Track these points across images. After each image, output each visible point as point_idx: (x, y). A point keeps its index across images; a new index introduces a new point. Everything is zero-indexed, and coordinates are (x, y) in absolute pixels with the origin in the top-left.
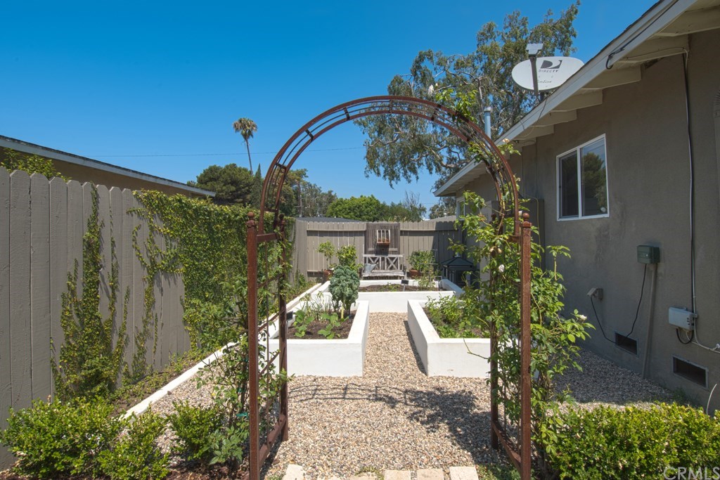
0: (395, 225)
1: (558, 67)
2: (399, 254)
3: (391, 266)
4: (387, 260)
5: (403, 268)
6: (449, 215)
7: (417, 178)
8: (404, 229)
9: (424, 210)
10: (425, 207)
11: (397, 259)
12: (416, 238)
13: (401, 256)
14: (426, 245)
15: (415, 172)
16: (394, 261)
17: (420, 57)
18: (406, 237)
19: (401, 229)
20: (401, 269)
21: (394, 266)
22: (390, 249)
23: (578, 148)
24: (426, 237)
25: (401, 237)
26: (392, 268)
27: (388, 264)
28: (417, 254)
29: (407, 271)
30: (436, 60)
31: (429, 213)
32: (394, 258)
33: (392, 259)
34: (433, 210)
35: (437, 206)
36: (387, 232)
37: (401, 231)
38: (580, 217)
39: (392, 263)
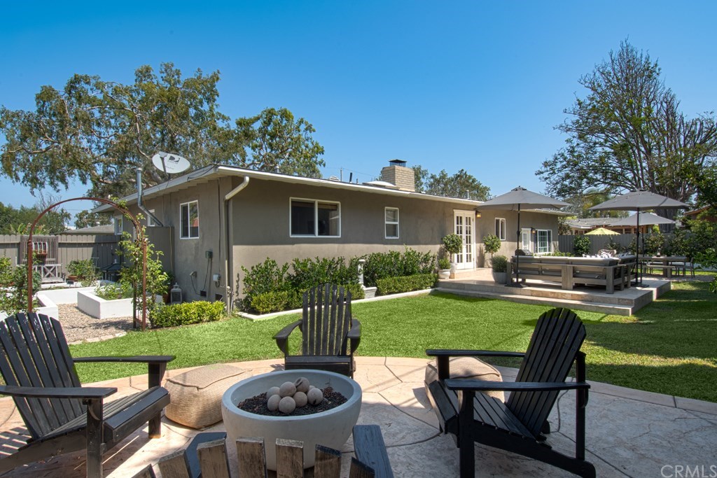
0: (52, 238)
1: (178, 161)
2: (57, 263)
3: (48, 274)
4: (44, 269)
5: (63, 275)
6: (102, 223)
7: (67, 188)
8: (62, 242)
9: (68, 216)
10: (69, 212)
11: (55, 268)
12: (74, 249)
13: (59, 265)
14: (86, 255)
15: (63, 180)
16: (52, 269)
17: (75, 79)
18: (64, 249)
19: (60, 242)
20: (59, 276)
21: (52, 274)
22: (47, 260)
23: (189, 203)
24: (85, 249)
25: (60, 249)
26: (49, 276)
27: (45, 272)
28: (77, 263)
29: (66, 277)
30: (93, 82)
31: (74, 219)
32: (52, 267)
33: (50, 268)
34: (80, 216)
35: (85, 212)
36: (44, 244)
37: (59, 244)
38: (189, 238)
39: (49, 272)
